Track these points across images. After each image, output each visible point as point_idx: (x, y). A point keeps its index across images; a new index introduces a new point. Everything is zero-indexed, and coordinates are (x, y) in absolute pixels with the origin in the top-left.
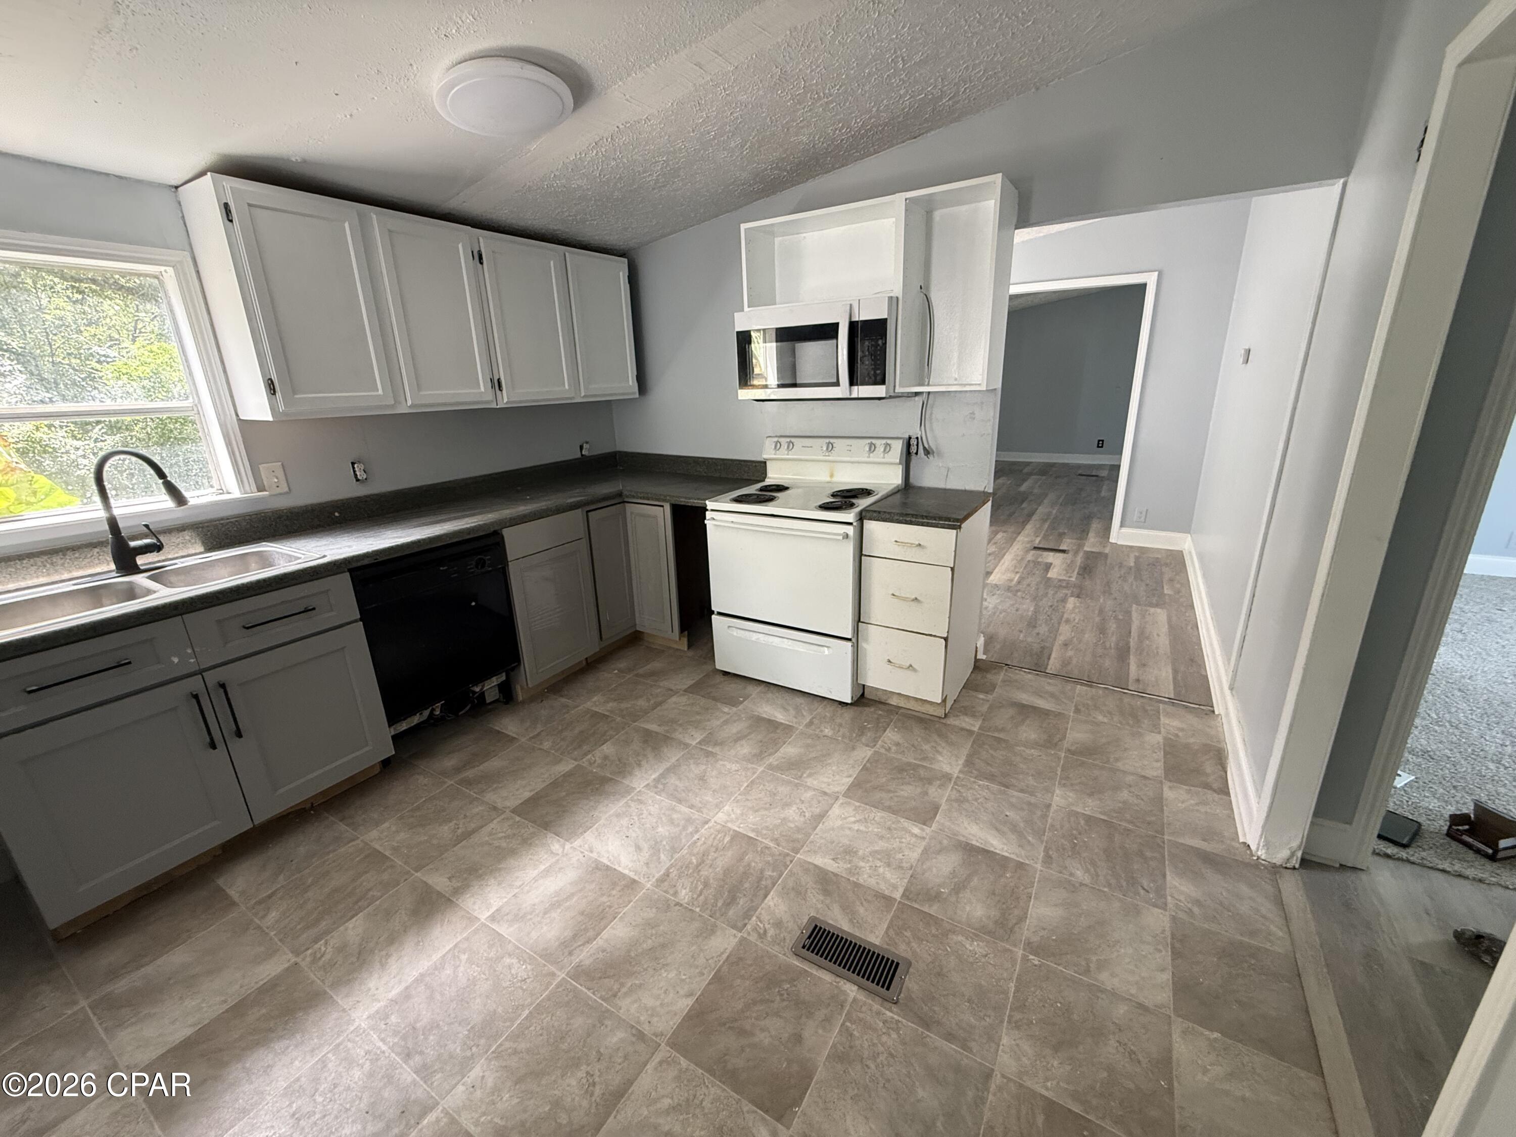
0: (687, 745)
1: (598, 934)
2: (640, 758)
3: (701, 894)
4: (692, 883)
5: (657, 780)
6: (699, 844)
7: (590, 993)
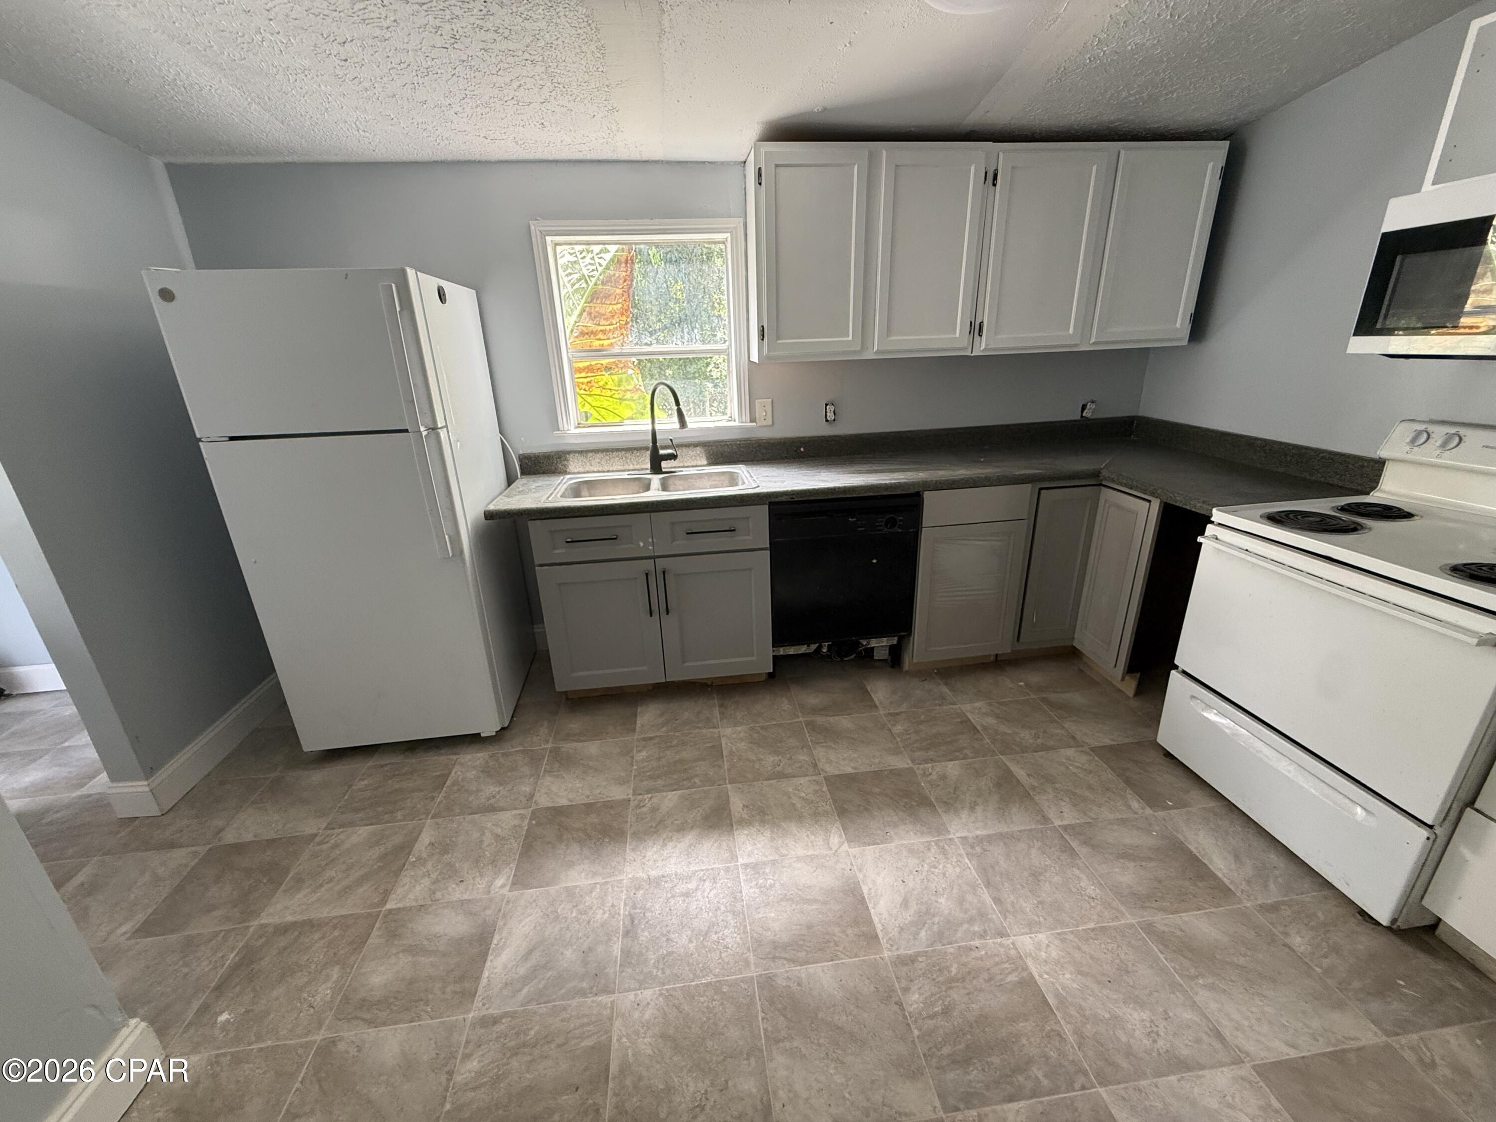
0: (1046, 819)
1: (807, 963)
2: (980, 801)
3: (932, 1017)
4: (933, 995)
5: (980, 840)
6: (974, 954)
7: (760, 1015)
